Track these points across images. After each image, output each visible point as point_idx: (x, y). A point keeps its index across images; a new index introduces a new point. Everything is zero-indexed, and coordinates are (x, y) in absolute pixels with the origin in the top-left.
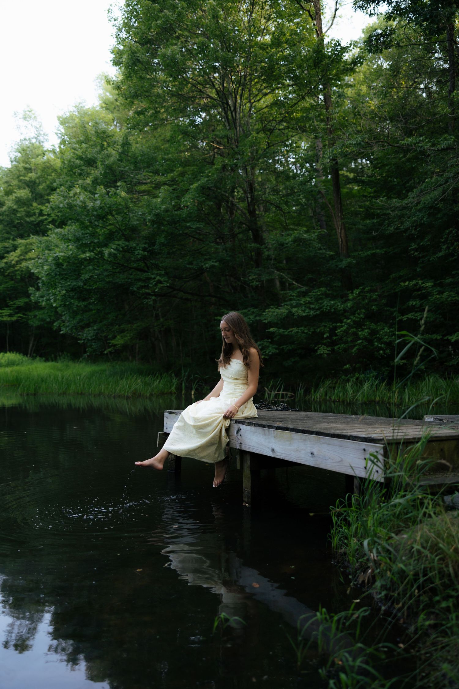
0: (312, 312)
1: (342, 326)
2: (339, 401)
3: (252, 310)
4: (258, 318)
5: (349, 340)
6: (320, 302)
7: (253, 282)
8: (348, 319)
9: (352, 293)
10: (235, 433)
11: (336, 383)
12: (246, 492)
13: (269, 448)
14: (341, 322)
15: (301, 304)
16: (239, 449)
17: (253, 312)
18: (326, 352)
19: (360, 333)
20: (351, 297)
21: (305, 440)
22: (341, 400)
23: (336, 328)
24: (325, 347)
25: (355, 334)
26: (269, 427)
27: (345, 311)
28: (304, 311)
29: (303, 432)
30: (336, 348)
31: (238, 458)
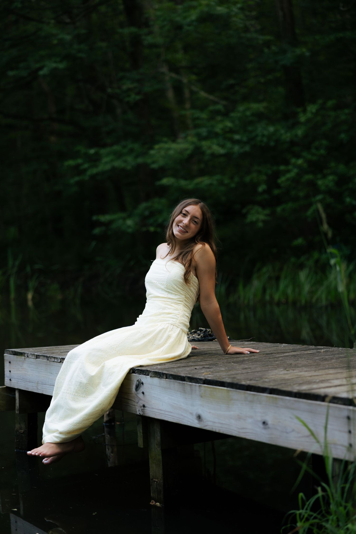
0: (236, 148)
1: (288, 171)
2: (287, 303)
3: (130, 145)
4: (140, 160)
5: (301, 194)
6: (250, 128)
7: (129, 96)
8: (298, 156)
9: (305, 111)
11: (281, 269)
14: (287, 162)
15: (217, 135)
17: (132, 151)
18: (262, 217)
19: (320, 182)
20: (303, 118)
22: (291, 299)
23: (277, 175)
24: (260, 209)
25: (312, 184)
27: (293, 143)
28: (223, 146)
30: (279, 209)
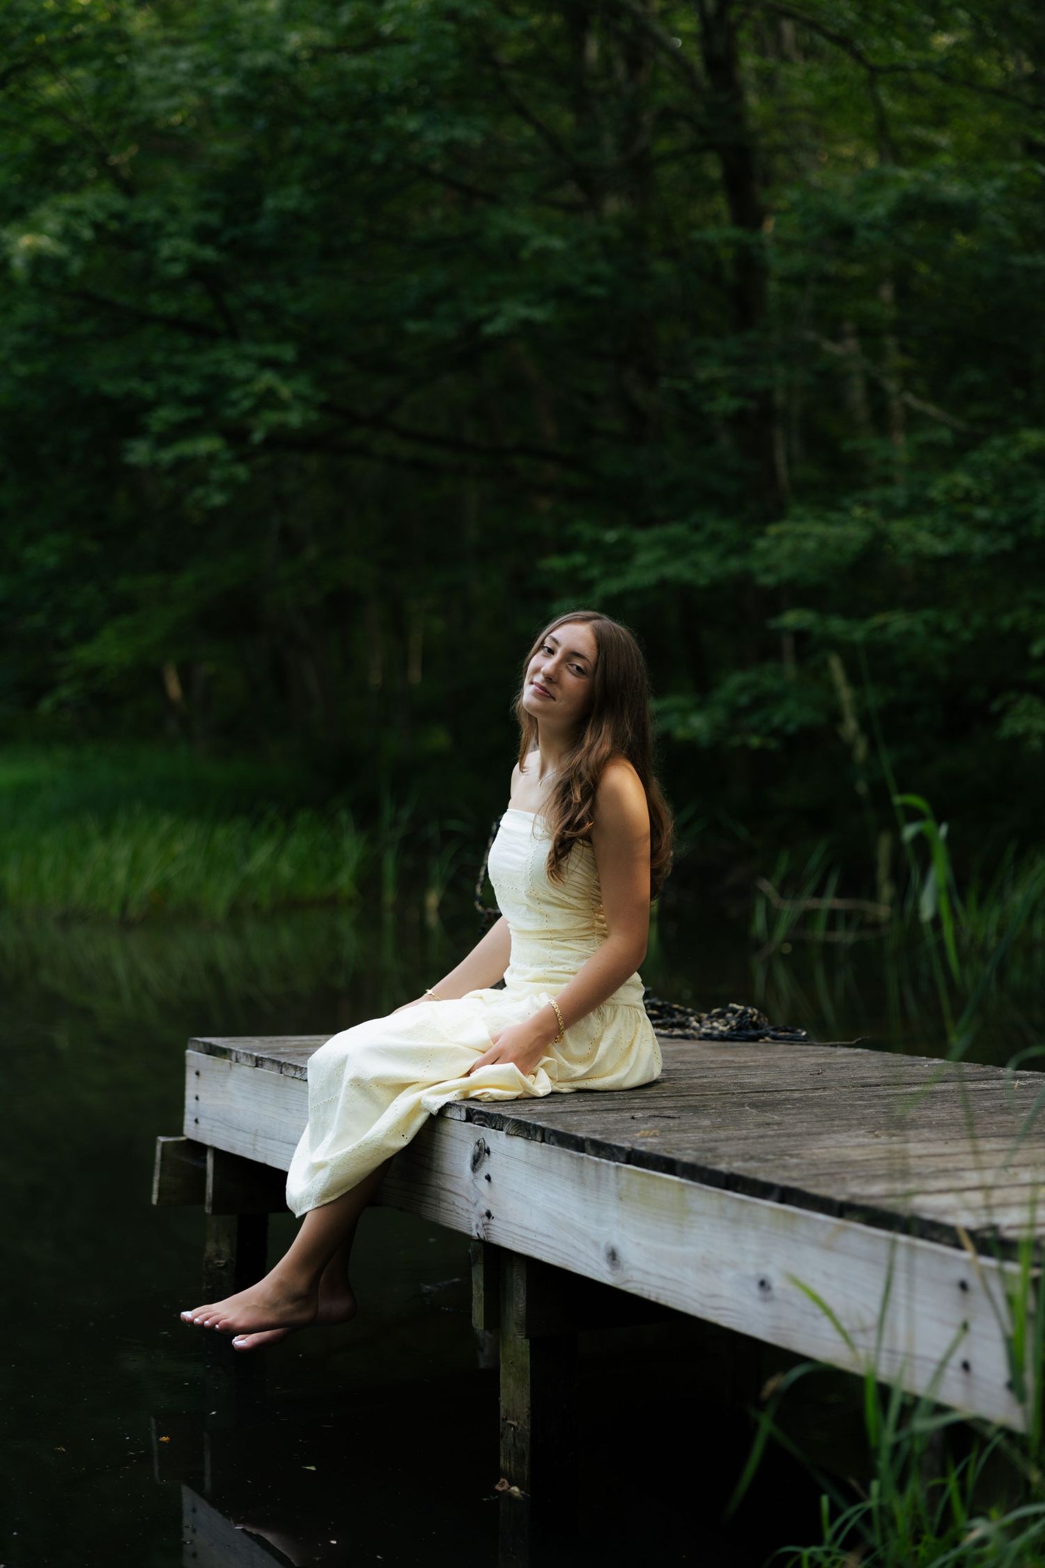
10: (468, 1168)
12: (509, 1435)
13: (596, 1244)
16: (480, 1241)
21: (736, 1221)
26: (602, 1149)
29: (731, 1182)
31: (478, 1278)
